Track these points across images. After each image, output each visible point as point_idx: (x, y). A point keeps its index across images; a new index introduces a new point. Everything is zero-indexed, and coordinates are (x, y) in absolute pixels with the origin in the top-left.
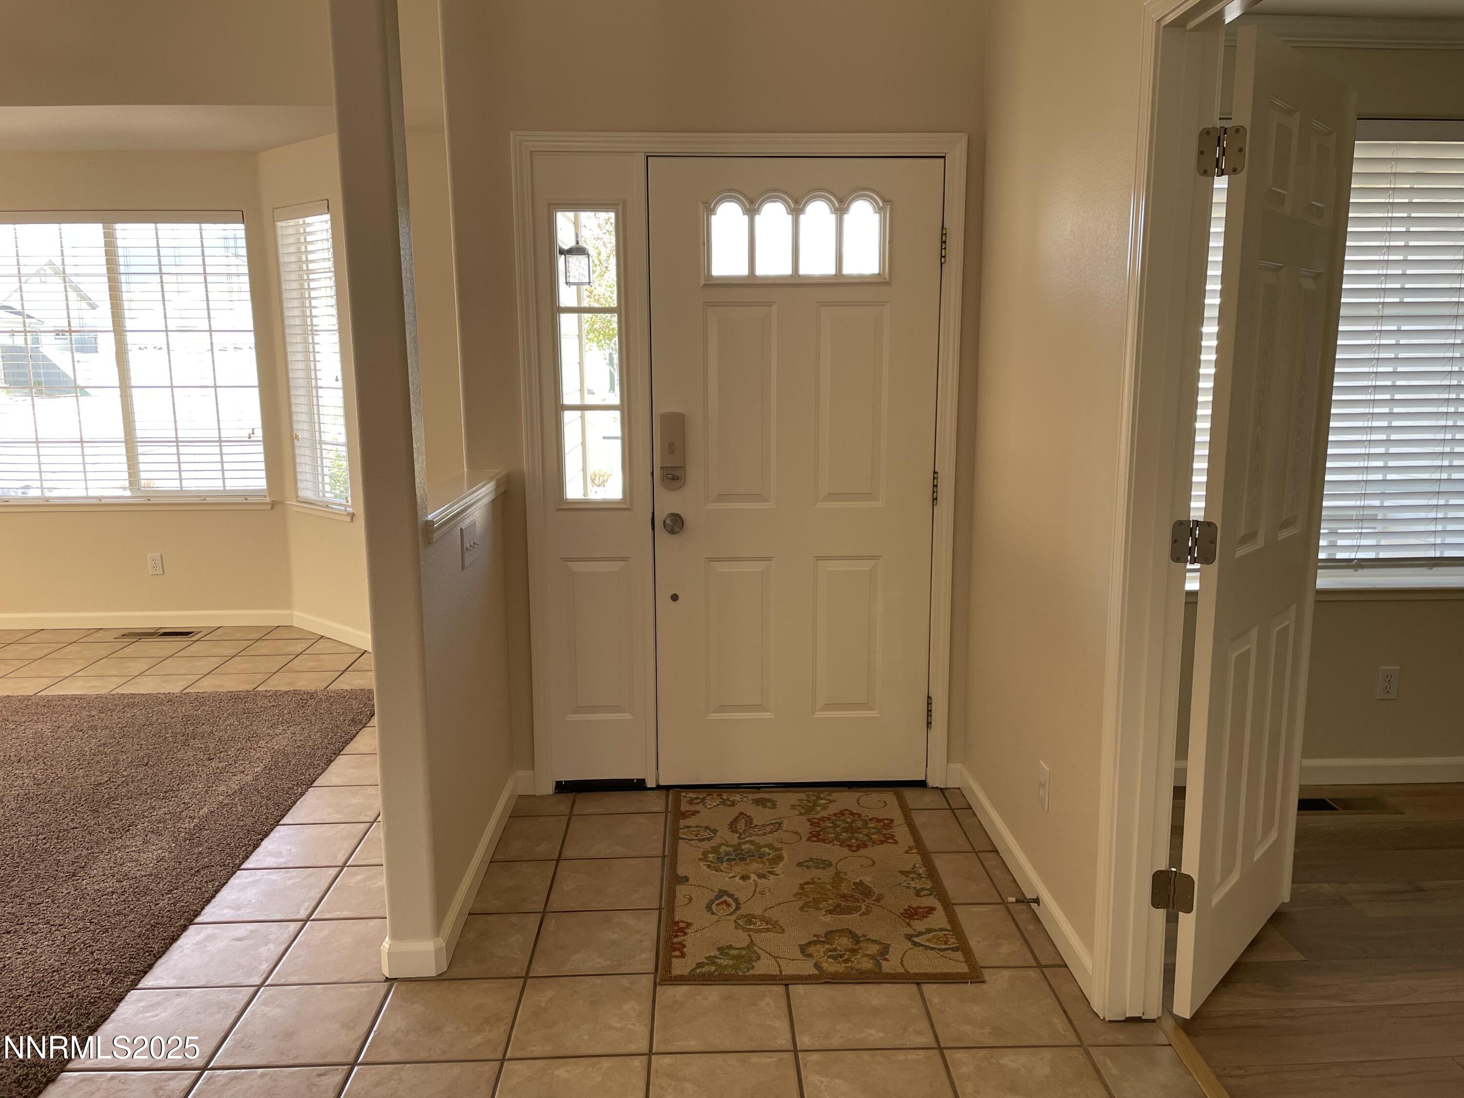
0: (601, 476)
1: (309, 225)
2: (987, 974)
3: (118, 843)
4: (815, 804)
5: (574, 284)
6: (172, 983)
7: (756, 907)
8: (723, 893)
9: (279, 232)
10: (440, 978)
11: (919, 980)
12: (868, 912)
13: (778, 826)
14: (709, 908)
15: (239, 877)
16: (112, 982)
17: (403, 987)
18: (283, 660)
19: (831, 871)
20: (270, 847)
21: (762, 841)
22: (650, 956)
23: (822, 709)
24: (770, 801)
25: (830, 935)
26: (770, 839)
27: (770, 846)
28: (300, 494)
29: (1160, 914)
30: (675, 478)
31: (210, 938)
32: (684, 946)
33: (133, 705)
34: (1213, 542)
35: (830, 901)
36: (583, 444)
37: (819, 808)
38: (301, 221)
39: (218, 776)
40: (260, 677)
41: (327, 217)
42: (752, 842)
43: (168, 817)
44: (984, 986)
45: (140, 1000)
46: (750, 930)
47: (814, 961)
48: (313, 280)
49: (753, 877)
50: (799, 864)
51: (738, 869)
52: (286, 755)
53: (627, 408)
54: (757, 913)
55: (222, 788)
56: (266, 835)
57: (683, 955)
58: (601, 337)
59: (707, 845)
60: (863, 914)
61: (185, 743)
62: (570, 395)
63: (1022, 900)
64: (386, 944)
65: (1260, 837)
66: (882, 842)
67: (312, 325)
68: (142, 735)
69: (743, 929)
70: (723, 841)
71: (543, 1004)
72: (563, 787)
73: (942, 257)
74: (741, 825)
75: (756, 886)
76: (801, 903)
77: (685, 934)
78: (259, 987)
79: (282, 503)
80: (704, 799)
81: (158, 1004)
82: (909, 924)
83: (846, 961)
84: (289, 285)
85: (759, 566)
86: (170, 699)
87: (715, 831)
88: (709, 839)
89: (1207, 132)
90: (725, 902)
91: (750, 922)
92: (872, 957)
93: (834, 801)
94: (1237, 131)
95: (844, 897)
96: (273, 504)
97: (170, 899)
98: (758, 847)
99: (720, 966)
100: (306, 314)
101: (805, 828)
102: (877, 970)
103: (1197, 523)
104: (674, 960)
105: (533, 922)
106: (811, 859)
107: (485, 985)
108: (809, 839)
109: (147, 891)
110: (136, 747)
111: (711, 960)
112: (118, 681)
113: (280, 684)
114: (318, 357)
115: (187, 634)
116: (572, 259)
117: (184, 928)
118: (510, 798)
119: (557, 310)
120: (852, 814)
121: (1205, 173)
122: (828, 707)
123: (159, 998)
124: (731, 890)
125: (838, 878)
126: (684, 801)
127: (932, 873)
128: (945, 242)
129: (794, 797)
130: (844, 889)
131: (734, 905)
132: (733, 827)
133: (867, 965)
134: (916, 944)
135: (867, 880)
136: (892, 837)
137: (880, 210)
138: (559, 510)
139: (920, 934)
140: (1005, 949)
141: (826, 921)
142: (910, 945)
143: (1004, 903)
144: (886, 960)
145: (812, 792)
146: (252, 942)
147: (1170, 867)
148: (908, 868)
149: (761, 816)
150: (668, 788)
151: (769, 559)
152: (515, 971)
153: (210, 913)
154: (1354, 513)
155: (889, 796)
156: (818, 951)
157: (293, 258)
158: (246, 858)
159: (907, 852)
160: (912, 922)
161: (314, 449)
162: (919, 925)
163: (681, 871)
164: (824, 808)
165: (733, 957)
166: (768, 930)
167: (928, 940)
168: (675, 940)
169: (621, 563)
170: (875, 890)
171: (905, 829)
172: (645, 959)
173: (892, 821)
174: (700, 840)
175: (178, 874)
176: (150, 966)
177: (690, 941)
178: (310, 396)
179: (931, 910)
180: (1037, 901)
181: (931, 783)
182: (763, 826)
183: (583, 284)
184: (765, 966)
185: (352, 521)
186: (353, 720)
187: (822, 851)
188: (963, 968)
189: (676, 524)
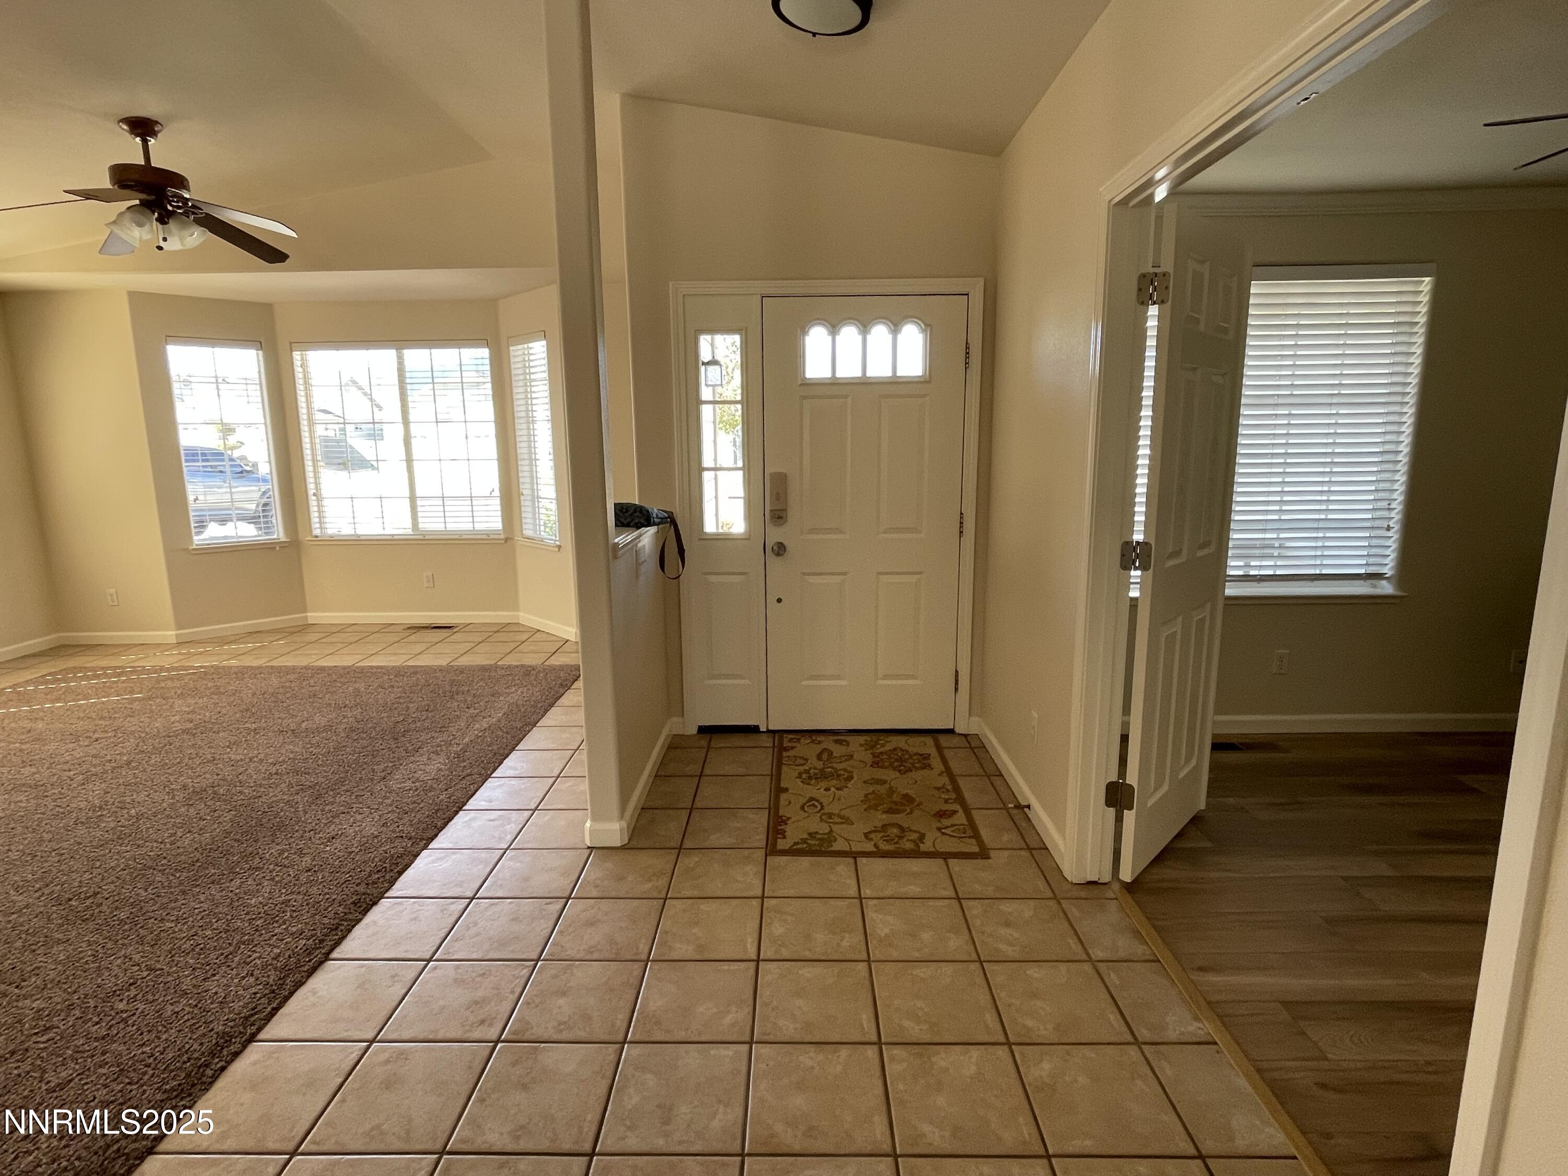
0: (727, 524)
1: (531, 348)
2: (992, 854)
3: (412, 759)
4: (877, 743)
5: (712, 385)
6: (450, 846)
7: (835, 808)
8: (811, 799)
9: (512, 354)
10: (623, 848)
11: (947, 856)
12: (911, 812)
13: (851, 757)
14: (802, 808)
15: (490, 782)
16: (412, 845)
17: (599, 852)
18: (512, 645)
19: (887, 786)
20: (509, 764)
21: (839, 766)
22: (763, 837)
23: (881, 679)
24: (845, 741)
25: (885, 827)
26: (843, 765)
27: (845, 770)
28: (524, 532)
29: (1111, 811)
30: (780, 518)
31: (474, 819)
32: (785, 832)
33: (415, 673)
34: (1149, 556)
35: (885, 806)
36: (716, 497)
37: (879, 746)
38: (526, 346)
39: (474, 718)
40: (499, 656)
41: (544, 343)
42: (832, 767)
43: (443, 743)
44: (990, 861)
45: (430, 856)
46: (830, 823)
47: (873, 843)
48: (534, 386)
49: (833, 789)
50: (865, 782)
51: (823, 784)
52: (517, 706)
53: (747, 469)
54: (834, 812)
55: (477, 726)
56: (507, 756)
57: (784, 837)
58: (728, 427)
59: (802, 768)
60: (908, 814)
61: (452, 697)
62: (707, 461)
63: (1019, 807)
64: (588, 824)
65: (1182, 762)
66: (923, 768)
67: (533, 417)
68: (423, 691)
69: (826, 822)
70: (812, 766)
71: (691, 865)
72: (703, 730)
73: (966, 363)
74: (825, 756)
75: (835, 795)
76: (865, 806)
77: (787, 824)
78: (507, 849)
79: (512, 539)
80: (799, 739)
81: (441, 859)
82: (939, 821)
83: (897, 843)
84: (518, 391)
85: (837, 579)
86: (441, 669)
87: (807, 760)
88: (803, 765)
89: (1143, 276)
90: (813, 805)
91: (831, 818)
92: (913, 841)
93: (889, 742)
94: (1164, 275)
95: (896, 803)
96: (506, 540)
97: (446, 794)
98: (836, 771)
99: (810, 844)
100: (529, 412)
101: (868, 757)
102: (917, 849)
103: (1138, 543)
104: (779, 840)
105: (684, 814)
106: (873, 779)
107: (653, 852)
108: (871, 766)
109: (432, 789)
110: (420, 699)
111: (804, 841)
112: (406, 657)
113: (512, 660)
114: (536, 438)
115: (450, 627)
116: (711, 368)
117: (456, 813)
118: (668, 736)
119: (700, 402)
120: (901, 749)
121: (1142, 303)
122: (886, 677)
123: (442, 855)
124: (817, 796)
125: (891, 791)
126: (785, 740)
127: (957, 789)
128: (968, 353)
129: (862, 739)
130: (895, 797)
131: (819, 807)
132: (819, 757)
133: (909, 846)
134: (943, 834)
135: (911, 792)
136: (929, 766)
137: (923, 331)
138: (700, 539)
139: (946, 828)
140: (1005, 838)
141: (880, 818)
142: (940, 834)
143: (1007, 809)
144: (923, 843)
145: (874, 737)
146: (501, 822)
147: (1119, 778)
148: (940, 785)
149: (838, 750)
150: (774, 732)
151: (845, 574)
152: (673, 844)
153: (471, 804)
154: (1258, 543)
155: (929, 740)
156: (876, 837)
157: (520, 371)
158: (494, 770)
159: (939, 775)
160: (941, 820)
161: (533, 501)
162: (946, 822)
163: (783, 785)
164: (883, 746)
165: (819, 839)
166: (843, 823)
167: (952, 831)
168: (780, 828)
169: (743, 577)
170: (917, 799)
171: (939, 759)
172: (760, 839)
173: (930, 755)
174: (797, 765)
175: (451, 779)
176: (436, 835)
177: (789, 829)
178: (531, 465)
179: (954, 812)
180: (1029, 807)
181: (957, 730)
182: (841, 757)
183: (717, 385)
184: (839, 845)
185: (559, 550)
186: (561, 685)
187: (881, 774)
188: (976, 849)
189: (780, 549)
